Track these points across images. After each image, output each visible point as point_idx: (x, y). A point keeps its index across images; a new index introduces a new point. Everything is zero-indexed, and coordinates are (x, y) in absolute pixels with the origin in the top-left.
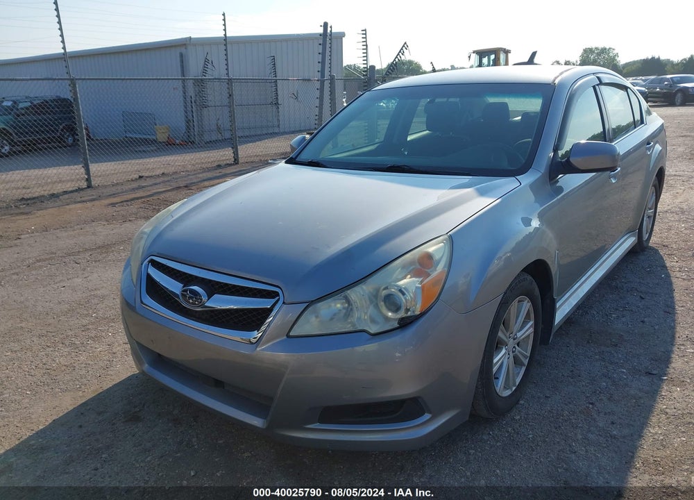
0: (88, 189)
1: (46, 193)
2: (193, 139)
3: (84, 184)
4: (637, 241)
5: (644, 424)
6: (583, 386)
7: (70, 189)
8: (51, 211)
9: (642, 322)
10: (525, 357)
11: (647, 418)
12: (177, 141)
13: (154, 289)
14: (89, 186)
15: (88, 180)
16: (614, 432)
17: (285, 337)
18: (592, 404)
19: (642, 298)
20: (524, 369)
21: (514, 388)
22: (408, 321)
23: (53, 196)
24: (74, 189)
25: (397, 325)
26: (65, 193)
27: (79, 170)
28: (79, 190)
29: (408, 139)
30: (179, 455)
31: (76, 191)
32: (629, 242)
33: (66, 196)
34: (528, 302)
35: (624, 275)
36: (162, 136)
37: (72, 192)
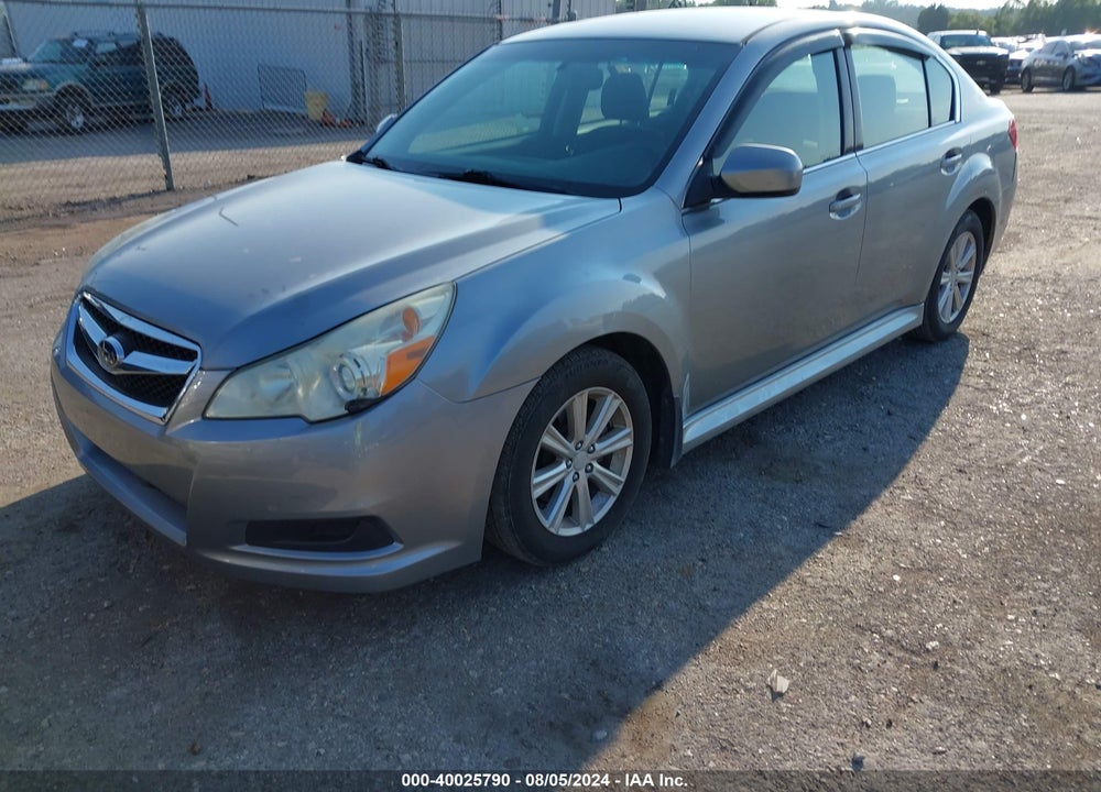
0: (168, 194)
1: (103, 196)
2: (363, 118)
3: (162, 185)
4: (921, 322)
5: (761, 595)
6: (709, 535)
7: (140, 192)
8: (99, 224)
9: (865, 449)
10: (617, 482)
11: (771, 587)
12: (338, 121)
13: (82, 342)
14: (170, 188)
15: (168, 177)
16: (709, 603)
17: (199, 419)
18: (703, 560)
19: (889, 413)
20: (612, 500)
21: (588, 527)
22: (362, 406)
23: (114, 201)
24: (147, 191)
25: (343, 411)
26: (133, 197)
27: (152, 161)
28: (155, 193)
29: (579, 132)
30: (103, 580)
31: (149, 195)
32: (902, 321)
33: (132, 203)
34: (615, 397)
35: (888, 377)
36: (314, 111)
37: (142, 196)
